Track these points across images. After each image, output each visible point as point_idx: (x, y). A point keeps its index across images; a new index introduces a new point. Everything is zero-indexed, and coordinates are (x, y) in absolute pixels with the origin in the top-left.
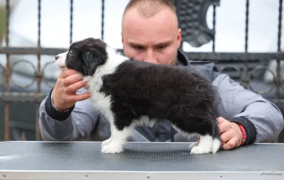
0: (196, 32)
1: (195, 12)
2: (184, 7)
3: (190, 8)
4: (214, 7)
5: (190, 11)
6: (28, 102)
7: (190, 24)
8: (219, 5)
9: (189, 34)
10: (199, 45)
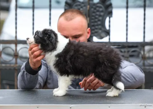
0: (100, 31)
1: (99, 20)
2: (93, 18)
3: (96, 18)
4: (110, 18)
5: (96, 20)
6: (10, 69)
7: (97, 27)
8: (112, 17)
9: (96, 32)
10: (102, 38)
